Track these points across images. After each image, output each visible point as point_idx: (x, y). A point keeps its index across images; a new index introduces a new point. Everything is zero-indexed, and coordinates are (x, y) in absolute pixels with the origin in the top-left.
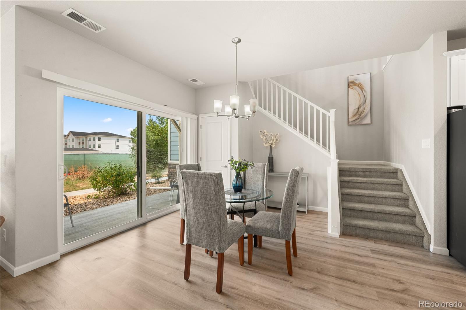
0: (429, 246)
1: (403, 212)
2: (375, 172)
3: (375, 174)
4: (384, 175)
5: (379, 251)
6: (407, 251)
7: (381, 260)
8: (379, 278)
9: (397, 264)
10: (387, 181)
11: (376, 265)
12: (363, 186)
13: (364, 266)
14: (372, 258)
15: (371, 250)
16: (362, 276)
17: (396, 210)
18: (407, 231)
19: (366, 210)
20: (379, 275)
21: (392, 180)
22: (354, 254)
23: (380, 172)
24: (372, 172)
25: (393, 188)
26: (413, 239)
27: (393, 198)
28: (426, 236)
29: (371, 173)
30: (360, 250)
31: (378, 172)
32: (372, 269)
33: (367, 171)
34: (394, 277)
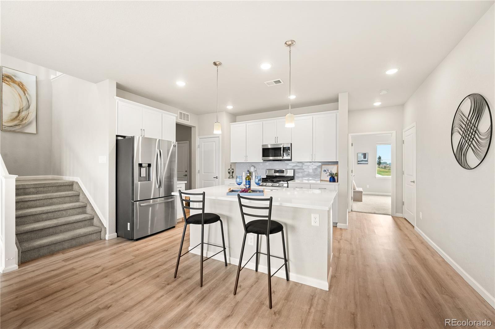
0: (105, 236)
1: (85, 218)
2: (51, 187)
3: (50, 189)
4: (60, 188)
5: (71, 258)
6: (92, 246)
7: (76, 262)
8: (82, 273)
9: (90, 258)
10: (66, 194)
11: (74, 268)
12: (38, 204)
13: (65, 274)
14: (68, 265)
15: (63, 260)
16: (68, 281)
17: (79, 218)
18: (90, 231)
19: (48, 226)
20: (81, 272)
21: (70, 192)
22: (48, 272)
23: (56, 186)
24: (46, 187)
25: (71, 199)
26: (94, 237)
27: (73, 209)
28: (103, 229)
29: (45, 189)
30: (52, 266)
31: (53, 186)
32: (73, 272)
33: (41, 186)
34: (92, 267)
